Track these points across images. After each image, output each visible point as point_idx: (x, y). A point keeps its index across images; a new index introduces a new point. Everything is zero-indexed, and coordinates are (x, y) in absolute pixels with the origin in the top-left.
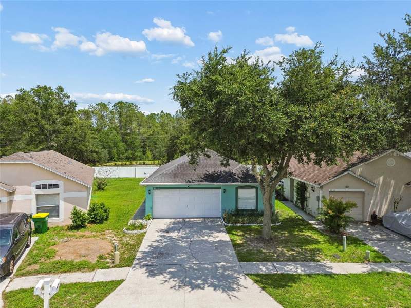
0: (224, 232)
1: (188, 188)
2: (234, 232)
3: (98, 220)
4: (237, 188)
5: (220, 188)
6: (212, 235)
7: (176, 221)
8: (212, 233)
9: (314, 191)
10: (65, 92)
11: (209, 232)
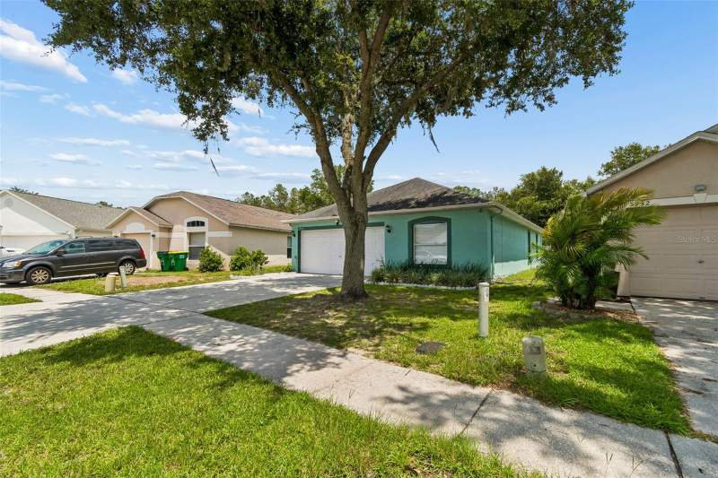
1: (339, 226)
3: (238, 266)
4: (412, 224)
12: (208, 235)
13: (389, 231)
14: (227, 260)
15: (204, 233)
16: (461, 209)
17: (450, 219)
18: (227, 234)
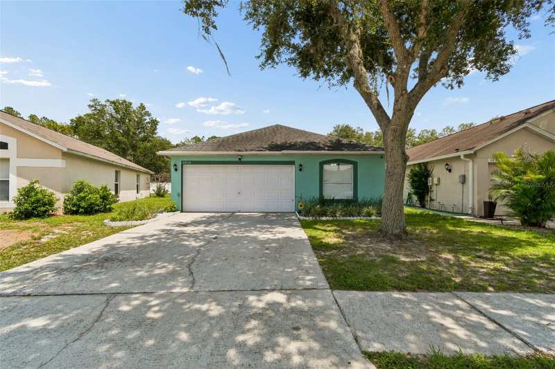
0: (296, 226)
1: (240, 162)
2: (317, 227)
3: (83, 208)
4: (322, 164)
5: (292, 163)
6: (271, 230)
7: (219, 215)
8: (274, 228)
9: (450, 171)
10: (147, 110)
11: (269, 226)
12: (15, 163)
13: (300, 170)
14: (60, 199)
15: (8, 160)
16: (363, 155)
17: (357, 163)
18: (59, 163)
